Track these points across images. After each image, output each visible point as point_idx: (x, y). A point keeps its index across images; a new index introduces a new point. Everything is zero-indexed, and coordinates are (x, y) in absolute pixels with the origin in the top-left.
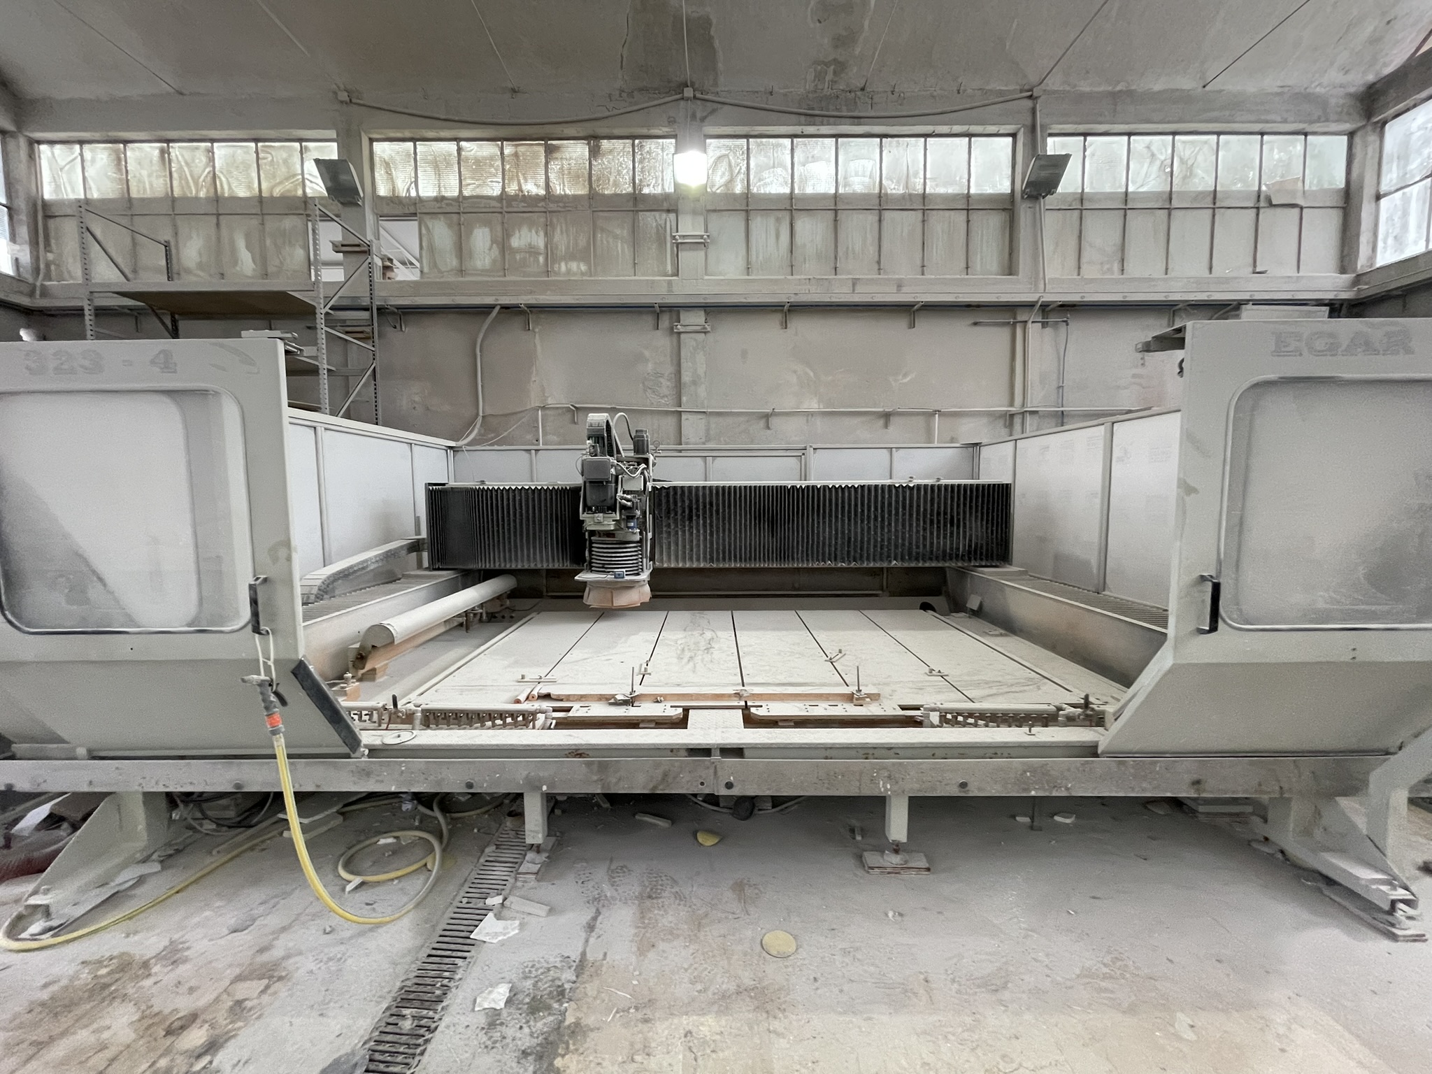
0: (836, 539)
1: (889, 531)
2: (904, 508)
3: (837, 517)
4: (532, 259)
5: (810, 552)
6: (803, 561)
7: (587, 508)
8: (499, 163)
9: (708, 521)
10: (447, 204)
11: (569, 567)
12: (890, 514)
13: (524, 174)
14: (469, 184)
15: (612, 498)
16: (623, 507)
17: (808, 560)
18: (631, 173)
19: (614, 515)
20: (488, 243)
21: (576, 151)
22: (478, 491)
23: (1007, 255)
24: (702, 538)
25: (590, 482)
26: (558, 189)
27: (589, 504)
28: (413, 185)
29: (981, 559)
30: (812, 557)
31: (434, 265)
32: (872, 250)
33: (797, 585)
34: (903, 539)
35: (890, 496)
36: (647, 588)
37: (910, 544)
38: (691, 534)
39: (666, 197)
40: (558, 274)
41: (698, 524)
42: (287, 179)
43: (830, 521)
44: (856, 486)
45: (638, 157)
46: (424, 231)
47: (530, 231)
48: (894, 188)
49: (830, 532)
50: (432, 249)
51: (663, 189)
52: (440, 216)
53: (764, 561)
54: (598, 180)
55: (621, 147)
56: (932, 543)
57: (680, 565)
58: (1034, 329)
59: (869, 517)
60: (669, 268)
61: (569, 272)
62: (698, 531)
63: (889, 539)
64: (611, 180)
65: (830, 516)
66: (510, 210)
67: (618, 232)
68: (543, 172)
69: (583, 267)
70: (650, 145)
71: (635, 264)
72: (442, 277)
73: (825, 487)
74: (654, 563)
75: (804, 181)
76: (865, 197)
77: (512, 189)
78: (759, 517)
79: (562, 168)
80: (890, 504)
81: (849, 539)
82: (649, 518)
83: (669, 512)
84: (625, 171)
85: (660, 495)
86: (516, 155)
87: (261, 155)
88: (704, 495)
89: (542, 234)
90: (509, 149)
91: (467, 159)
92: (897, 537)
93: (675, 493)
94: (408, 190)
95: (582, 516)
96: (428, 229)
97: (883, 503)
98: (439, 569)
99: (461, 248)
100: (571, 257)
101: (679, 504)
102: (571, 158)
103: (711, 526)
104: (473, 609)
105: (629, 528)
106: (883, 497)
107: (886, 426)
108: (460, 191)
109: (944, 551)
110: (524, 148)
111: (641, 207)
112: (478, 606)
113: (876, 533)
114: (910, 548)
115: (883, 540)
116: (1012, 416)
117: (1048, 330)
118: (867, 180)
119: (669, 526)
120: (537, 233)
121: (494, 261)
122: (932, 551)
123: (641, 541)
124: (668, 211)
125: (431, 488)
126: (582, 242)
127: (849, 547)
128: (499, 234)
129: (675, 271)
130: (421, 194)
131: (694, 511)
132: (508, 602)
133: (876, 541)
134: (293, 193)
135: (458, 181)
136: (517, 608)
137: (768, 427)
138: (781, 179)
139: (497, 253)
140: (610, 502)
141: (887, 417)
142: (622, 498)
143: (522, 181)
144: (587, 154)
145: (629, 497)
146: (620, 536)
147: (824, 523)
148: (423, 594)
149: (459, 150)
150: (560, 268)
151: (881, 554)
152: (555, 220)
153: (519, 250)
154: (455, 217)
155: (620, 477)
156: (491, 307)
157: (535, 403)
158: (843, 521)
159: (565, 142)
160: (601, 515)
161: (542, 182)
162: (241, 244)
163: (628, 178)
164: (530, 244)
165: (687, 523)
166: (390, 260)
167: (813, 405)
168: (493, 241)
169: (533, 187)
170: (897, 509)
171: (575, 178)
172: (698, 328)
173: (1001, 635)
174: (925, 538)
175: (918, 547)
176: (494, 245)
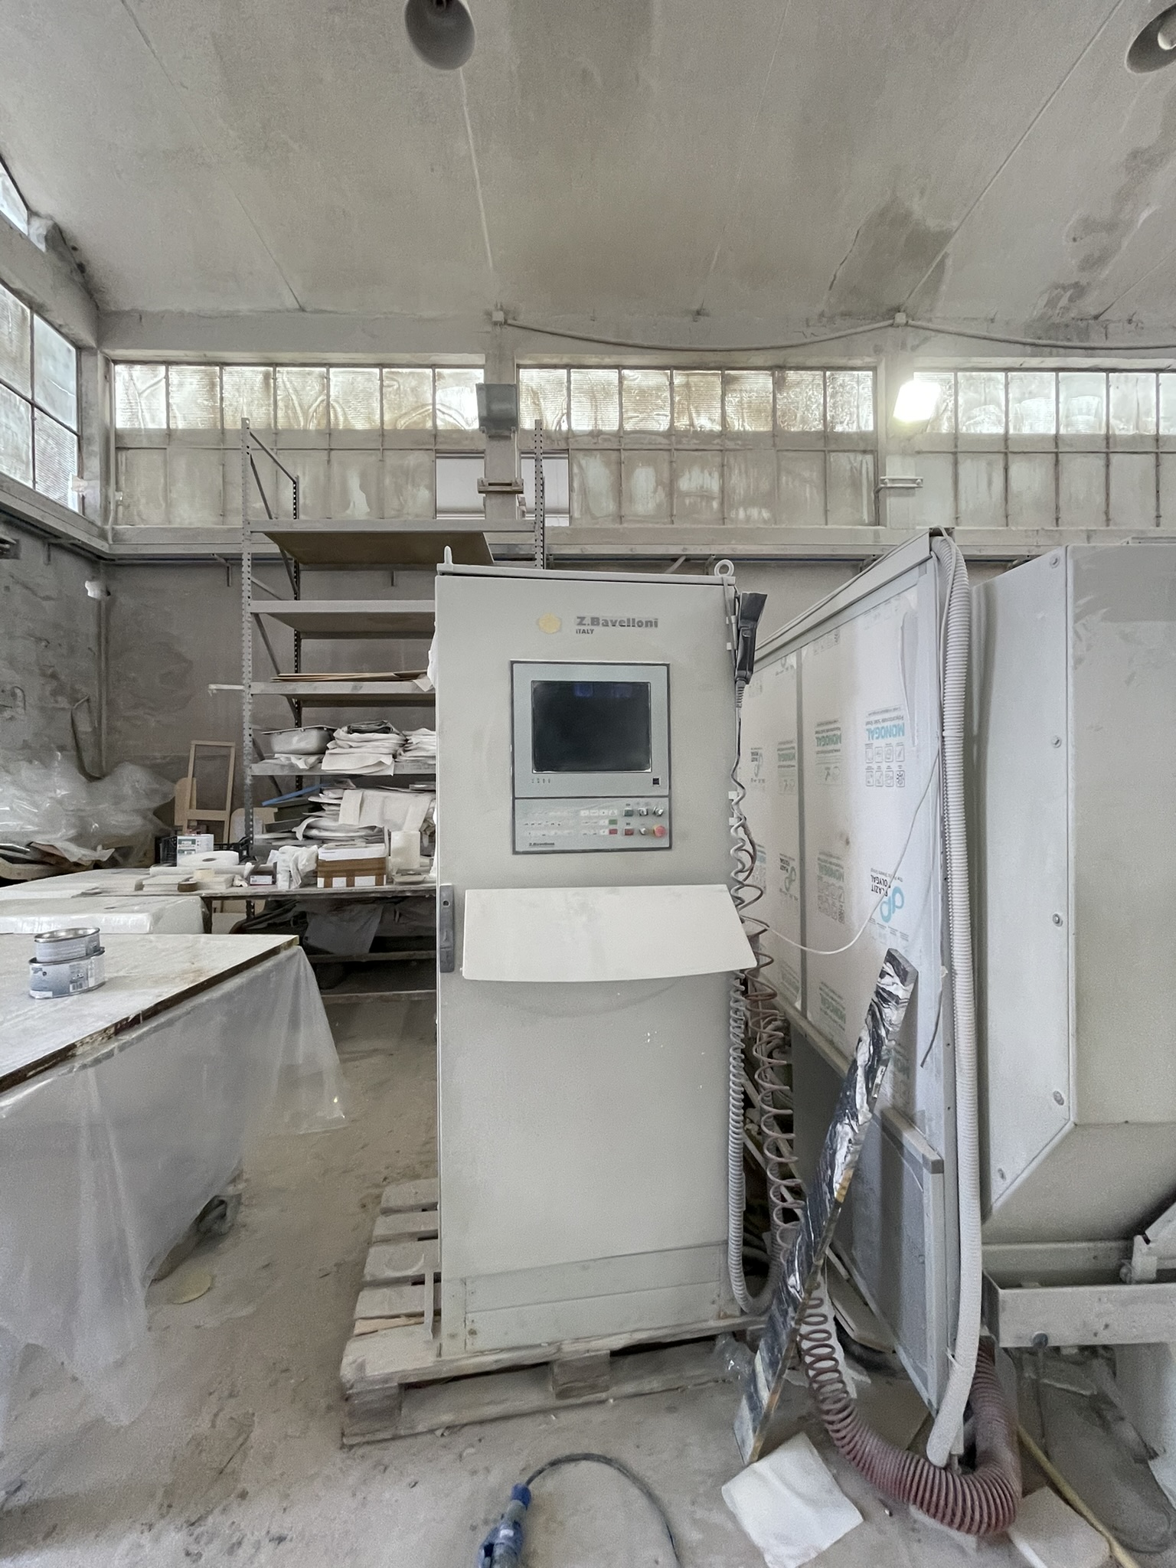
4: (704, 504)
8: (667, 394)
10: (605, 440)
13: (696, 407)
14: (631, 418)
18: (821, 408)
20: (652, 485)
21: (758, 383)
26: (736, 425)
28: (565, 417)
31: (586, 510)
32: (1100, 499)
39: (862, 436)
40: (736, 521)
42: (415, 409)
45: (829, 391)
46: (576, 470)
47: (702, 472)
48: (1123, 428)
50: (584, 491)
51: (859, 427)
52: (595, 452)
54: (783, 416)
55: (810, 379)
60: (865, 517)
61: (748, 519)
64: (798, 415)
66: (679, 447)
67: (806, 474)
68: (719, 405)
69: (766, 514)
70: (843, 377)
71: (826, 511)
72: (596, 524)
75: (1020, 419)
76: (1091, 438)
77: (682, 423)
79: (741, 402)
84: (814, 406)
86: (687, 385)
87: (386, 383)
89: (716, 475)
90: (679, 379)
91: (630, 389)
94: (559, 423)
96: (580, 467)
99: (620, 490)
100: (748, 502)
102: (751, 391)
108: (621, 425)
110: (697, 378)
111: (833, 447)
118: (1092, 418)
120: (710, 474)
121: (659, 506)
124: (864, 452)
126: (765, 485)
128: (666, 475)
129: (873, 519)
130: (574, 427)
134: (421, 426)
135: (618, 414)
138: (993, 418)
139: (663, 495)
143: (694, 415)
144: (770, 386)
149: (621, 379)
150: (737, 514)
152: (732, 461)
153: (688, 494)
154: (614, 455)
159: (745, 372)
161: (717, 415)
162: (354, 483)
163: (818, 414)
164: (702, 487)
168: (659, 483)
169: (706, 422)
171: (756, 413)
176: (660, 488)
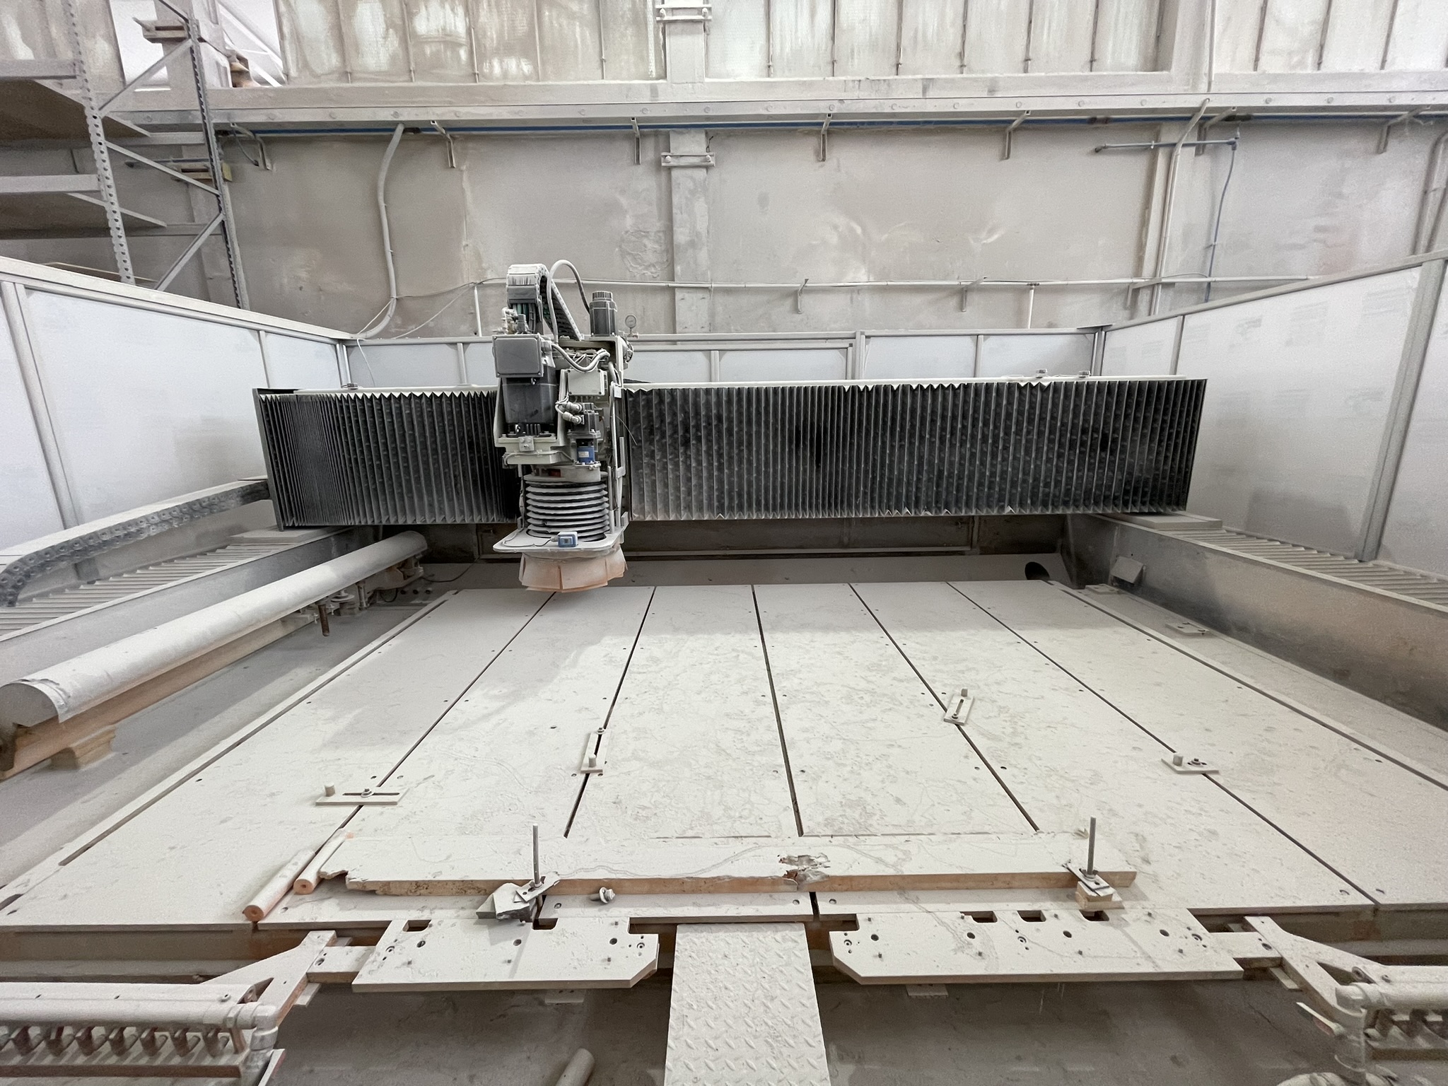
0: (920, 472)
1: (1004, 459)
2: (1031, 421)
3: (922, 438)
4: (449, 53)
5: (876, 495)
6: (865, 509)
7: (506, 428)
9: (715, 447)
11: (496, 522)
12: (1007, 433)
15: (548, 408)
16: (568, 425)
17: (873, 507)
19: (553, 438)
20: (381, 28)
22: (340, 402)
23: (1152, 40)
24: (705, 474)
25: (509, 380)
27: (509, 419)
29: (1143, 503)
30: (880, 502)
31: (305, 65)
32: (953, 34)
33: (846, 540)
34: (1026, 473)
35: (1010, 403)
36: (620, 556)
37: (1036, 479)
38: (688, 468)
40: (489, 77)
41: (698, 452)
43: (912, 444)
44: (956, 386)
46: (282, 7)
47: (442, 6)
49: (911, 463)
50: (298, 38)
53: (804, 509)
56: (1069, 479)
57: (672, 518)
58: (1184, 156)
59: (974, 437)
60: (653, 67)
61: (505, 75)
62: (699, 463)
63: (1004, 472)
65: (912, 435)
67: (575, 7)
69: (526, 68)
71: (602, 61)
72: (320, 82)
73: (905, 388)
74: (630, 515)
78: (797, 438)
80: (1009, 415)
81: (941, 472)
82: (619, 445)
83: (651, 431)
85: (636, 403)
88: (708, 403)
89: (460, 10)
92: (1015, 468)
93: (661, 401)
95: (500, 441)
97: (998, 414)
98: (293, 528)
99: (342, 36)
100: (507, 49)
101: (668, 420)
103: (720, 456)
104: (337, 595)
105: (580, 460)
106: (998, 405)
107: (961, 307)
109: (1088, 492)
112: (347, 590)
113: (983, 463)
114: (1035, 486)
115: (993, 474)
116: (1136, 291)
117: (1204, 160)
119: (652, 455)
120: (453, 10)
121: (393, 58)
122: (1068, 491)
123: (604, 481)
125: (263, 397)
126: (522, 26)
127: (938, 486)
128: (397, 11)
129: (662, 72)
131: (692, 431)
132: (421, 570)
133: (982, 475)
136: (436, 578)
137: (796, 310)
139: (396, 43)
140: (544, 417)
141: (962, 293)
142: (566, 408)
145: (576, 406)
146: (568, 474)
147: (901, 447)
148: (245, 575)
150: (491, 66)
151: (989, 496)
153: (427, 40)
155: (563, 372)
156: (389, 128)
157: (469, 278)
158: (932, 444)
160: (530, 438)
164: (444, 29)
165: (681, 450)
166: (242, 60)
167: (862, 277)
168: (389, 24)
170: (1019, 423)
172: (696, 161)
173: (1203, 634)
174: (1059, 472)
175: (1047, 485)
176: (391, 31)
